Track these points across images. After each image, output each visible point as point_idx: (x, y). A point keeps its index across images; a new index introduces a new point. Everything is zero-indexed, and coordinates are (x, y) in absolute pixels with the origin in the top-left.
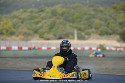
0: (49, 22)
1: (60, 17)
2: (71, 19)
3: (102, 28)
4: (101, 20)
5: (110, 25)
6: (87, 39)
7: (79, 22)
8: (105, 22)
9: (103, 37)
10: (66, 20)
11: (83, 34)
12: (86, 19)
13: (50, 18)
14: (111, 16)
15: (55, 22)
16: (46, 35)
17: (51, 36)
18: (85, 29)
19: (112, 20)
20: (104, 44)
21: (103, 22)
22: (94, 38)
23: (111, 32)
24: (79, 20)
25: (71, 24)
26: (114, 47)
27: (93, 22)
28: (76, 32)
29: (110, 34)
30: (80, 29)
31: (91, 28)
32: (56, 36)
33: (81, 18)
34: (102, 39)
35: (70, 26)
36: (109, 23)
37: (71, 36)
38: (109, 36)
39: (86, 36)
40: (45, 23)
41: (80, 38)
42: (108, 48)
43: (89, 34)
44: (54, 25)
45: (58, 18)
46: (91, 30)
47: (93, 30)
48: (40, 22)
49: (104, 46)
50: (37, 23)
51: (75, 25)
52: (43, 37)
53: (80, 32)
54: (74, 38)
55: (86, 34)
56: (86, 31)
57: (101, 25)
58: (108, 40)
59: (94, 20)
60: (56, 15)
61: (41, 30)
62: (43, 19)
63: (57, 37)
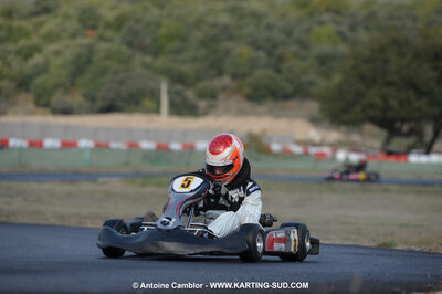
0: (69, 49)
1: (109, 34)
2: (148, 41)
3: (258, 73)
4: (255, 45)
5: (284, 66)
6: (206, 113)
7: (178, 52)
8: (270, 54)
9: (262, 109)
10: (130, 44)
11: (190, 95)
12: (204, 43)
13: (73, 36)
14: (289, 34)
15: (91, 49)
16: (58, 98)
17: (76, 99)
18: (199, 78)
19: (294, 48)
20: (264, 132)
21: (262, 55)
22: (227, 111)
23: (289, 88)
24: (176, 44)
25: (148, 59)
26: (299, 143)
27: (228, 52)
28: (164, 87)
29: (287, 97)
30: (178, 79)
31: (220, 73)
32: (93, 99)
33: (184, 39)
34: (259, 115)
35: (145, 65)
36: (281, 59)
37: (147, 103)
38: (282, 104)
39: (202, 104)
40: (57, 53)
41: (181, 108)
42: (276, 147)
43: (211, 96)
44: (89, 61)
45: (102, 38)
46: (217, 83)
47: (226, 80)
48: (37, 49)
49: (265, 141)
50: (27, 54)
51: (161, 62)
52: (47, 105)
53: (179, 87)
54: (157, 111)
55: (201, 95)
56: (201, 85)
57: (254, 64)
58: (278, 117)
59: (229, 44)
60: (94, 28)
61: (40, 80)
62: (50, 38)
63: (99, 104)
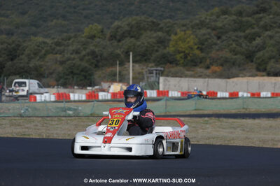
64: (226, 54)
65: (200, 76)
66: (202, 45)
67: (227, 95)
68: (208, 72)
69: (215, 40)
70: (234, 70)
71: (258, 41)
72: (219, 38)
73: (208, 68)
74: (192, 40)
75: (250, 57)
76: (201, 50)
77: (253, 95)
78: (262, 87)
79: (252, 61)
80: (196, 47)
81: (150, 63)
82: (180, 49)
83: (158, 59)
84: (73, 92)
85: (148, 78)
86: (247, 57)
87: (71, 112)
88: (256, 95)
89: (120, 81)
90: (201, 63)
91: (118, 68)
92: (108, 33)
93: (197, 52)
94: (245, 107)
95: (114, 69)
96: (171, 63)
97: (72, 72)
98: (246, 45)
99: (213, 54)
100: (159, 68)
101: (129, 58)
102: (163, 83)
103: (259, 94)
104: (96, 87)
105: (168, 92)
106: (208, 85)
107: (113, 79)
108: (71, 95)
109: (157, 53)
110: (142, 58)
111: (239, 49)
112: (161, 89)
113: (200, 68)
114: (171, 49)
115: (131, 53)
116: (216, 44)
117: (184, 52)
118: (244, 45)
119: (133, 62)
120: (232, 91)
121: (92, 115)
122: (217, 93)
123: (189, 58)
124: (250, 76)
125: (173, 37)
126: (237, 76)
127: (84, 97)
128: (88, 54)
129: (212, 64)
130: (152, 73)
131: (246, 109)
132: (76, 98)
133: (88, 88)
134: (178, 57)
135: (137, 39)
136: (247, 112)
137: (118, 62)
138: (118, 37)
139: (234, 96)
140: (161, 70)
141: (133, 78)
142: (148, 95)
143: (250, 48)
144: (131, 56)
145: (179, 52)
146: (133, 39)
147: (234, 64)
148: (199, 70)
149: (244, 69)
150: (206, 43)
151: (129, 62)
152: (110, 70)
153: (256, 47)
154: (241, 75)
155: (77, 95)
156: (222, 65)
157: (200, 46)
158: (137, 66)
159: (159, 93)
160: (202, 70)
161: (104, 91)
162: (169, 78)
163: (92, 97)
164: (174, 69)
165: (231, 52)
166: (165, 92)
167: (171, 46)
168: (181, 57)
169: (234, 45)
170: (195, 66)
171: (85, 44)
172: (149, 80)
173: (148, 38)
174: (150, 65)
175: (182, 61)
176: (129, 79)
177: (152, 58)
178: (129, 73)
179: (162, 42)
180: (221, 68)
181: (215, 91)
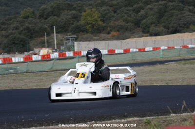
64: (121, 23)
65: (104, 40)
66: (104, 18)
67: (122, 51)
68: (109, 36)
69: (112, 14)
70: (127, 34)
71: (142, 12)
72: (115, 12)
73: (109, 33)
74: (96, 15)
75: (137, 24)
76: (103, 21)
77: (140, 50)
78: (146, 44)
79: (139, 27)
80: (100, 19)
81: (68, 32)
82: (89, 22)
83: (74, 30)
84: (14, 57)
85: (66, 43)
86: (135, 24)
87: (12, 71)
88: (142, 50)
89: (48, 47)
90: (103, 30)
91: (46, 38)
92: (38, 13)
93: (101, 23)
94: (134, 59)
95: (43, 39)
96: (83, 31)
97: (14, 43)
98: (135, 16)
99: (112, 23)
100: (74, 36)
101: (53, 31)
102: (77, 46)
103: (144, 49)
104: (31, 52)
105: (81, 52)
106: (108, 46)
107: (42, 45)
108: (13, 59)
109: (73, 25)
110: (62, 29)
111: (129, 18)
112: (76, 50)
113: (103, 34)
114: (82, 22)
115: (54, 27)
116: (113, 16)
117: (91, 23)
118: (132, 16)
119: (56, 33)
120: (125, 49)
121: (27, 72)
122: (115, 51)
123: (95, 27)
124: (138, 37)
125: (83, 14)
126: (130, 38)
127: (22, 60)
128: (24, 29)
129: (111, 31)
130: (69, 40)
131: (134, 60)
132: (17, 61)
133: (25, 53)
134: (88, 27)
135: (58, 16)
136: (135, 62)
137: (45, 34)
138: (45, 16)
139: (127, 51)
140: (75, 37)
141: (57, 44)
142: (67, 55)
143: (137, 18)
144: (55, 29)
145: (88, 24)
146: (55, 17)
147: (126, 29)
148: (102, 35)
149: (134, 33)
150: (107, 16)
151: (54, 33)
152: (40, 39)
153: (141, 17)
154: (132, 37)
155: (17, 58)
156: (118, 31)
157: (102, 18)
158: (59, 35)
159: (75, 53)
160: (104, 35)
161: (36, 54)
162: (81, 43)
163: (28, 59)
164: (85, 36)
165: (124, 21)
166: (79, 52)
167: (82, 20)
168: (90, 27)
169: (126, 16)
170: (100, 32)
171: (22, 23)
172: (67, 45)
173: (66, 16)
174: (69, 34)
175: (90, 30)
176: (54, 44)
177: (70, 29)
178: (54, 41)
179: (76, 18)
180: (118, 33)
181: (114, 49)
